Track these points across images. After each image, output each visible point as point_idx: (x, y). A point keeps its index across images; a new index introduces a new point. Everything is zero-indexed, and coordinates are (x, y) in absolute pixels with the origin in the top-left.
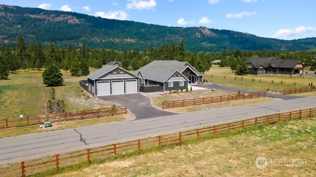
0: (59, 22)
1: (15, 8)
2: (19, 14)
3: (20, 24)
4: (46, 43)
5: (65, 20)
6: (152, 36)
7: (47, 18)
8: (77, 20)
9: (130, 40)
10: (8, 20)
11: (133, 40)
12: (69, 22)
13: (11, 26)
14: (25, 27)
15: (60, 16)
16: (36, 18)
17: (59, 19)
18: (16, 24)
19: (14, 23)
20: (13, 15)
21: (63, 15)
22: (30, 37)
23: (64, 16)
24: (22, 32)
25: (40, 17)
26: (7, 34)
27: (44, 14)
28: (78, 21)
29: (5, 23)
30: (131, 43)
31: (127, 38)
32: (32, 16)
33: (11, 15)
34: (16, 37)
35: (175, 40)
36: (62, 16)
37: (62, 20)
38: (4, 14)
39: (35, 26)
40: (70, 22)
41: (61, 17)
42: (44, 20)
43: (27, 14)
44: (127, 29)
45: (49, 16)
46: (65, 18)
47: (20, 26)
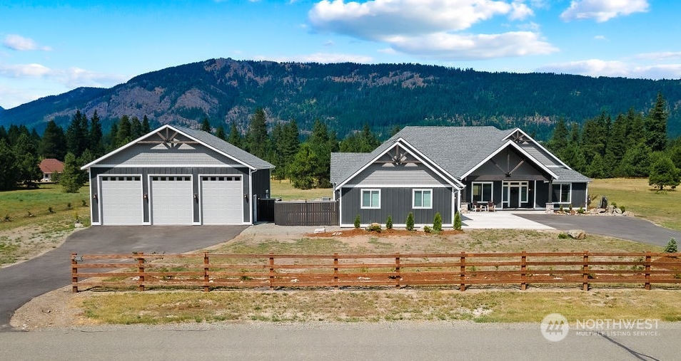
0: (385, 87)
1: (310, 67)
2: (316, 78)
3: (315, 96)
4: (355, 132)
5: (396, 82)
6: (600, 106)
7: (363, 82)
8: (422, 79)
9: (541, 120)
10: (297, 91)
11: (547, 119)
12: (404, 85)
13: (299, 103)
14: (322, 102)
15: (387, 75)
16: (343, 83)
17: (386, 80)
18: (309, 97)
19: (306, 96)
20: (305, 80)
21: (394, 73)
22: (329, 121)
23: (394, 75)
24: (317, 113)
25: (350, 80)
26: (293, 117)
27: (358, 73)
28: (424, 82)
29: (291, 96)
30: (542, 125)
31: (533, 115)
32: (337, 79)
33: (302, 80)
34: (307, 122)
35: (673, 114)
36: (391, 74)
37: (391, 83)
38: (291, 81)
39: (339, 99)
40: (405, 87)
41: (390, 76)
42: (358, 84)
43: (328, 77)
44: (535, 94)
45: (367, 77)
46: (397, 78)
47: (315, 101)
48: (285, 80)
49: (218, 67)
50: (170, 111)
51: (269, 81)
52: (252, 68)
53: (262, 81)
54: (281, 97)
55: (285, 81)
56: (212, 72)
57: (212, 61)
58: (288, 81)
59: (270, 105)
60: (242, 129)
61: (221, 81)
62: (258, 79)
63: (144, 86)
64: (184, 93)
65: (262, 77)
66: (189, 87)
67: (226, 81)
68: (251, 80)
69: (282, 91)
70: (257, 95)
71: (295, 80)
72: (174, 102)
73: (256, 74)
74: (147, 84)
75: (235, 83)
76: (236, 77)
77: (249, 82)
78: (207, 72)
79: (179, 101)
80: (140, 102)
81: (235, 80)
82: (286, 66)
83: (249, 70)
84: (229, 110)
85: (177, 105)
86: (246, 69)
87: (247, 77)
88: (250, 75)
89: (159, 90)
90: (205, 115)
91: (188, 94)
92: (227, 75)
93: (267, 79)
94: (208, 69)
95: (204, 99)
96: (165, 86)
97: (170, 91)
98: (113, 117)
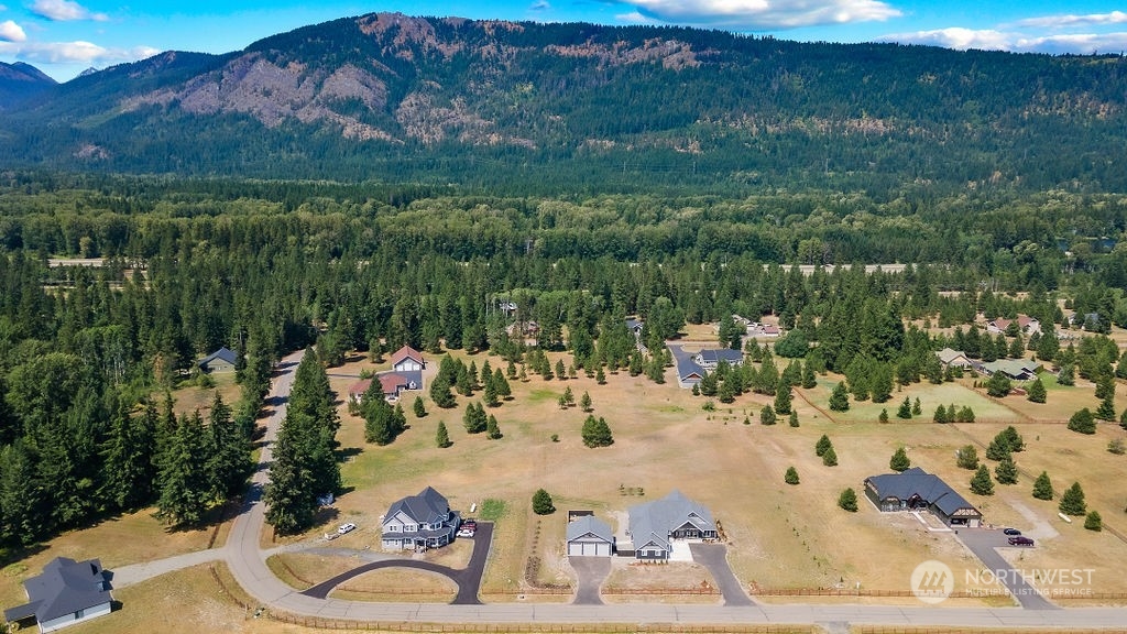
0: (637, 67)
1: (522, 28)
2: (532, 48)
3: (530, 79)
4: (592, 142)
5: (654, 58)
6: (964, 101)
7: (604, 56)
8: (693, 54)
9: (871, 125)
10: (503, 68)
11: (880, 123)
12: (667, 64)
13: (507, 89)
14: (542, 88)
15: (641, 44)
16: (573, 57)
17: (639, 55)
18: (521, 80)
19: (516, 79)
20: (515, 50)
21: (651, 41)
22: (553, 122)
23: (654, 45)
24: (534, 108)
25: (584, 53)
26: (498, 114)
27: (597, 41)
28: (697, 59)
29: (494, 78)
30: (872, 134)
31: (859, 117)
32: (564, 51)
33: (510, 50)
34: (520, 123)
36: (647, 43)
37: (646, 58)
38: (494, 51)
39: (567, 85)
40: (668, 66)
41: (645, 46)
42: (595, 60)
43: (550, 47)
44: (866, 80)
45: (610, 48)
46: (655, 51)
47: (531, 87)
48: (485, 49)
49: (382, 28)
50: (314, 102)
51: (459, 52)
52: (433, 29)
53: (449, 50)
54: (480, 79)
55: (485, 53)
56: (373, 36)
57: (372, 18)
58: (489, 53)
59: (463, 93)
60: (424, 132)
61: (387, 49)
62: (442, 47)
63: (272, 59)
64: (333, 72)
65: (449, 44)
66: (340, 63)
67: (395, 51)
68: (433, 51)
69: (481, 69)
70: (443, 76)
71: (500, 50)
72: (319, 86)
73: (440, 38)
74: (276, 56)
75: (408, 55)
76: (410, 44)
77: (430, 54)
78: (365, 36)
79: (326, 85)
80: (268, 87)
81: (408, 50)
82: (486, 26)
83: (429, 33)
84: (401, 101)
85: (324, 92)
86: (424, 32)
87: (426, 44)
88: (431, 40)
89: (295, 67)
90: (366, 109)
91: (339, 72)
92: (396, 41)
93: (457, 47)
94: (366, 30)
95: (363, 83)
96: (304, 61)
97: (313, 67)
98: (229, 109)
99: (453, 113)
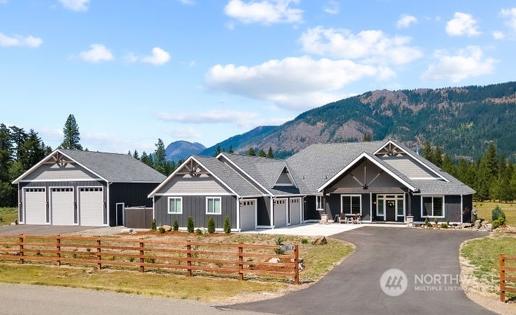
1: (467, 91)
2: (474, 102)
3: (471, 120)
10: (453, 115)
13: (455, 127)
14: (480, 125)
16: (504, 104)
18: (464, 121)
19: (461, 121)
20: (462, 104)
22: (487, 144)
24: (473, 137)
25: (513, 100)
26: (447, 142)
29: (446, 121)
32: (497, 101)
33: (458, 104)
34: (462, 147)
38: (446, 106)
39: (499, 121)
43: (487, 100)
47: (471, 124)
48: (440, 106)
49: (374, 99)
51: (423, 109)
52: (407, 97)
53: (416, 109)
54: (436, 123)
55: (440, 108)
56: (369, 104)
57: (369, 94)
58: (443, 107)
59: (424, 131)
61: (376, 112)
62: (412, 107)
63: (308, 122)
64: (342, 125)
65: (416, 105)
66: (346, 120)
67: (381, 112)
68: (406, 109)
69: (437, 117)
70: (411, 123)
71: (451, 105)
72: (333, 134)
73: (411, 102)
74: (310, 119)
75: (389, 113)
76: (391, 107)
77: (404, 111)
78: (364, 105)
79: (337, 133)
80: (304, 136)
81: (389, 110)
82: (442, 92)
83: (404, 99)
84: (383, 139)
85: (335, 137)
86: (401, 99)
87: (401, 106)
88: (405, 104)
89: (320, 125)
91: (345, 126)
92: (382, 106)
93: (422, 106)
94: (365, 102)
95: (358, 130)
96: (326, 121)
97: (330, 124)
98: (282, 150)
99: (416, 144)
